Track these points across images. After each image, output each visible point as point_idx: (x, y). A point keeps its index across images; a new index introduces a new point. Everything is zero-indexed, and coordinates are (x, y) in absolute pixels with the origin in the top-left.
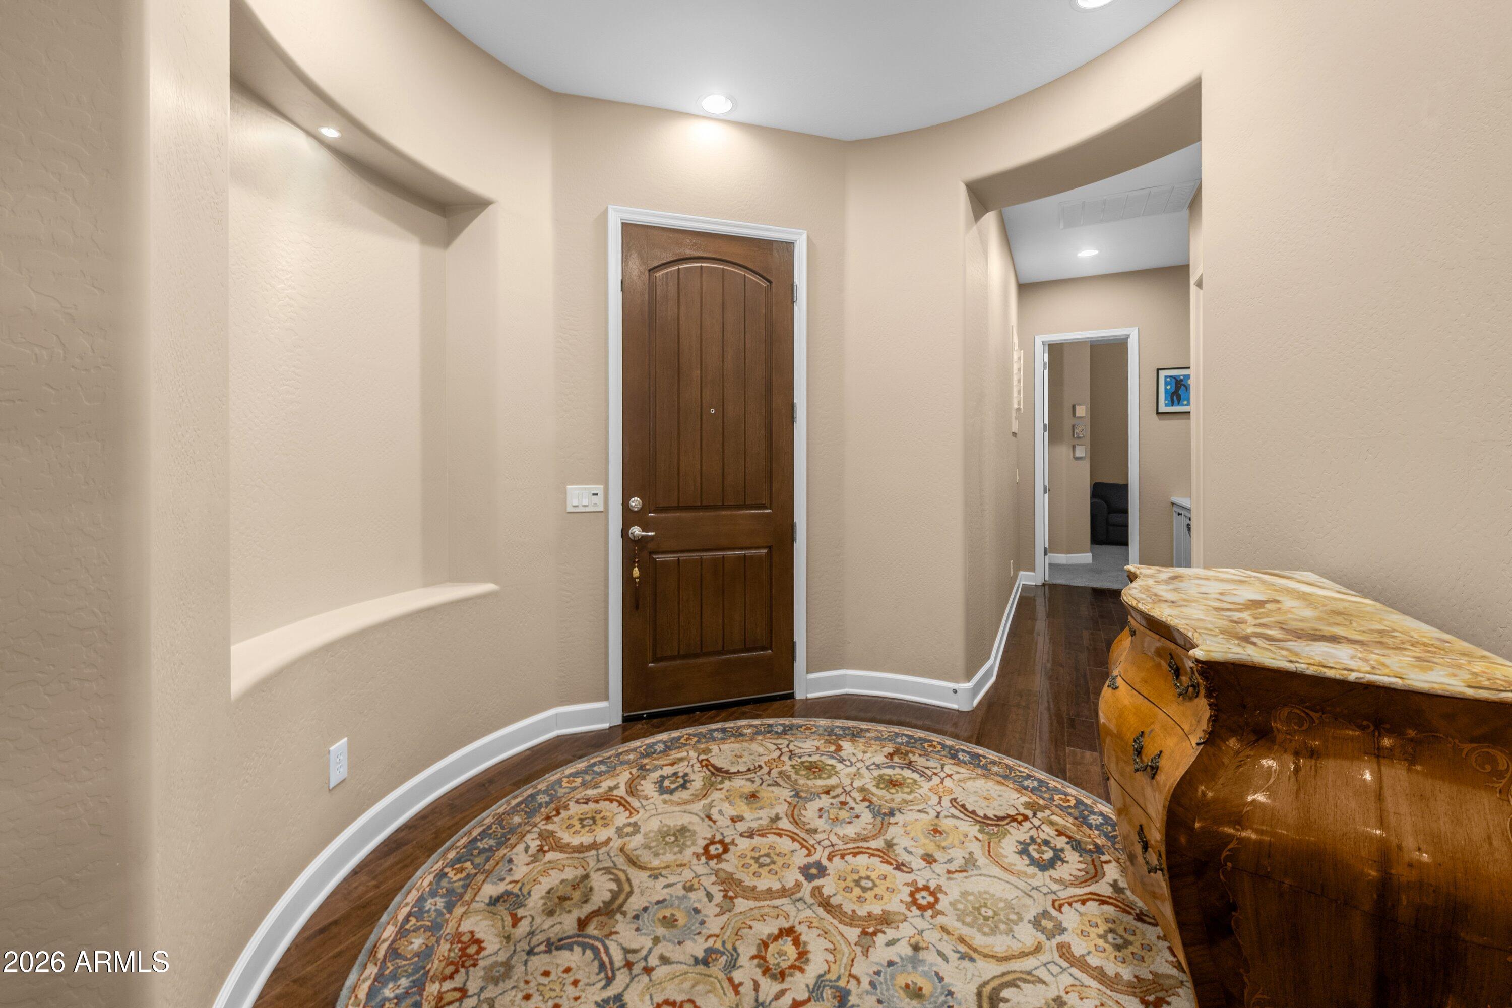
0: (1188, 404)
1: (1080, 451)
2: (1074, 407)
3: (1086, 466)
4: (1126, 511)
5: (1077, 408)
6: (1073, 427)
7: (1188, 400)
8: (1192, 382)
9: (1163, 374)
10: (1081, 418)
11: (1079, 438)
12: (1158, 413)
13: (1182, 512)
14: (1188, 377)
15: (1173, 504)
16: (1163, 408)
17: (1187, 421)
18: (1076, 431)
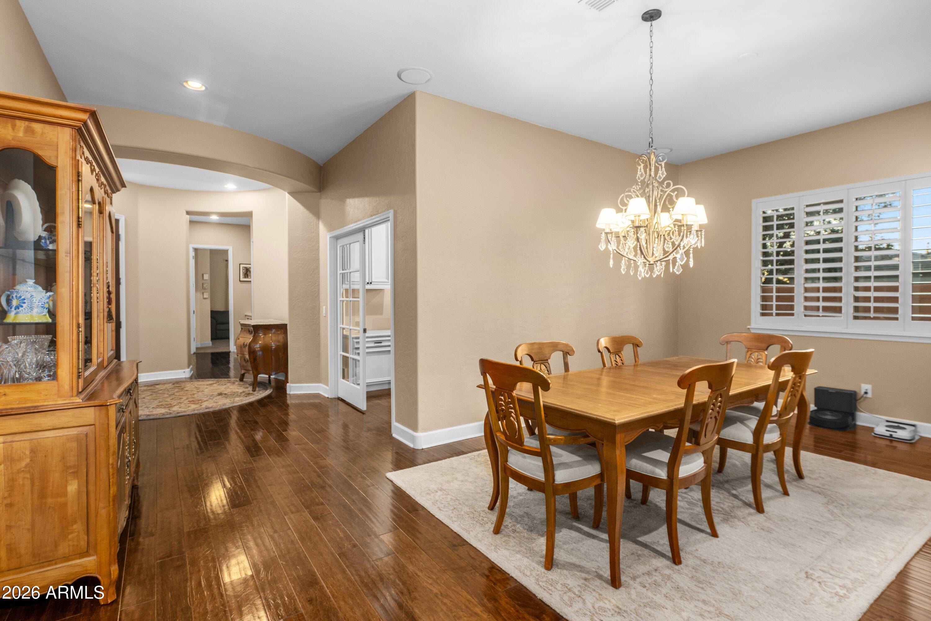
0: (251, 278)
1: (206, 295)
2: (203, 275)
3: (208, 302)
4: (228, 323)
5: (205, 275)
6: (203, 284)
7: (251, 276)
8: (252, 270)
9: (242, 266)
10: (206, 280)
11: (205, 289)
12: (240, 281)
13: (249, 318)
14: (250, 268)
15: (246, 316)
16: (242, 279)
17: (250, 284)
18: (204, 286)
